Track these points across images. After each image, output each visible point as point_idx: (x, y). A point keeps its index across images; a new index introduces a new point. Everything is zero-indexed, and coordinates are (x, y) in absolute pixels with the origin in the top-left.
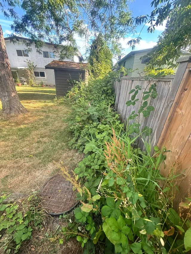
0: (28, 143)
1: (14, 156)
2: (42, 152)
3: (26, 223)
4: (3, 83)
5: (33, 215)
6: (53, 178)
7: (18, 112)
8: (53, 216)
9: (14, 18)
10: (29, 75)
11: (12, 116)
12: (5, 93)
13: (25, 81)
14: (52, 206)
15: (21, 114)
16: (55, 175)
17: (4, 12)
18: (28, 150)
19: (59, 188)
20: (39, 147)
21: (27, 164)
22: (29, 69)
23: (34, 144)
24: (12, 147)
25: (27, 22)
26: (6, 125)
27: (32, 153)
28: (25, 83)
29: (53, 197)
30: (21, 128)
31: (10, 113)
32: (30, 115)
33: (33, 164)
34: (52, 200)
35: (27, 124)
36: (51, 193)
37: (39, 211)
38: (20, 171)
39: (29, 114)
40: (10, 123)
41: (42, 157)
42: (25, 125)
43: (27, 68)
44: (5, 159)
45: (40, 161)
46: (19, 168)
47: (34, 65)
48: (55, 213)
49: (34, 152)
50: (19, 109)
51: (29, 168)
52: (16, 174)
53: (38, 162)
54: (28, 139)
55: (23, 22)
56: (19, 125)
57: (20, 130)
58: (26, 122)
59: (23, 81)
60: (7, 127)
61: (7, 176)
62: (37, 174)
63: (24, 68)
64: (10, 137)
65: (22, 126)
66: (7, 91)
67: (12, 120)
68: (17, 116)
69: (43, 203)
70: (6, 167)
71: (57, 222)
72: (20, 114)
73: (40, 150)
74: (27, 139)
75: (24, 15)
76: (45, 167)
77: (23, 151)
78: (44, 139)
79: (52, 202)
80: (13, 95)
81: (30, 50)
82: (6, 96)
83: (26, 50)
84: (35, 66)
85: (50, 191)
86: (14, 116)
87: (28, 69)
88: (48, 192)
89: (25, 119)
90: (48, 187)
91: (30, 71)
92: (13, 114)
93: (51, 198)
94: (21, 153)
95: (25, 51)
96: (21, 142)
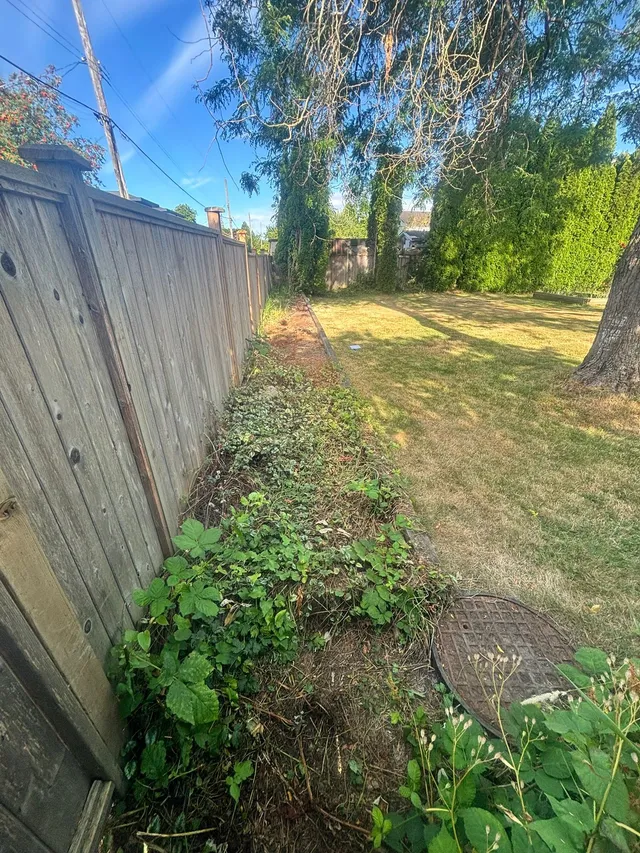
0: (559, 480)
1: (502, 483)
2: (572, 529)
3: (394, 599)
5: (412, 606)
6: (521, 606)
7: (617, 387)
8: (433, 663)
11: (588, 391)
12: (622, 318)
14: (452, 646)
15: (623, 395)
16: (535, 608)
18: (543, 496)
19: (507, 641)
20: (577, 512)
21: (505, 521)
23: (573, 496)
24: (517, 463)
26: (554, 407)
27: (544, 509)
29: (472, 637)
30: (584, 436)
31: (592, 380)
33: (516, 533)
34: (464, 636)
35: (615, 432)
36: (478, 625)
37: (425, 615)
38: (479, 520)
40: (569, 406)
41: (557, 540)
42: (602, 433)
44: (481, 476)
45: (542, 543)
46: (486, 514)
48: (441, 666)
49: (550, 511)
50: (629, 379)
51: (500, 530)
52: (468, 520)
53: (534, 540)
54: (573, 471)
56: (588, 423)
57: (577, 437)
58: (616, 424)
60: (554, 413)
61: (453, 508)
62: (501, 560)
64: (536, 441)
67: (580, 401)
68: (605, 396)
69: (444, 617)
70: (468, 490)
71: (428, 683)
72: (617, 392)
73: (575, 522)
74: (567, 470)
76: (534, 568)
77: (530, 489)
78: (621, 505)
79: (460, 639)
85: (481, 620)
86: (592, 393)
88: (475, 613)
89: (623, 414)
90: (489, 608)
92: (595, 387)
93: (466, 631)
94: (522, 490)
96: (546, 468)
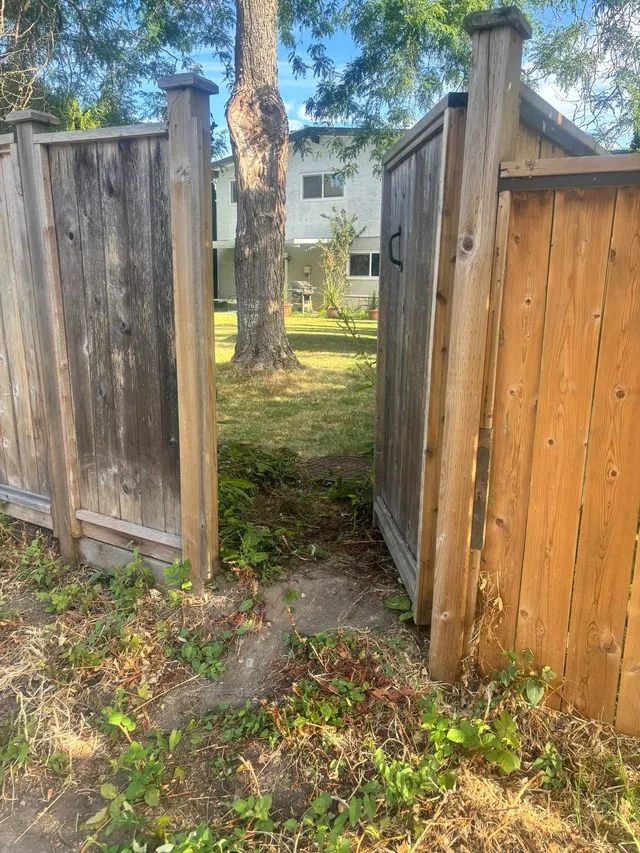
4: (256, 272)
7: (274, 365)
9: (321, 77)
10: (329, 267)
11: (256, 373)
12: (254, 303)
13: (307, 297)
15: (281, 370)
17: (295, 60)
22: (335, 246)
25: (358, 79)
26: (237, 391)
28: (304, 305)
30: (276, 403)
31: (253, 363)
32: (305, 377)
35: (292, 396)
39: (303, 374)
40: (248, 387)
42: (286, 398)
43: (325, 241)
47: (357, 226)
50: (280, 356)
55: (347, 83)
56: (272, 395)
57: (273, 404)
58: (289, 391)
59: (300, 294)
63: (315, 241)
65: (278, 399)
66: (261, 298)
67: (254, 382)
68: (270, 374)
72: (277, 369)
75: (353, 60)
80: (271, 310)
81: (348, 172)
82: (255, 312)
83: (336, 174)
84: (357, 232)
86: (261, 373)
87: (328, 245)
89: (289, 383)
91: (337, 252)
92: (260, 367)
95: (333, 176)
